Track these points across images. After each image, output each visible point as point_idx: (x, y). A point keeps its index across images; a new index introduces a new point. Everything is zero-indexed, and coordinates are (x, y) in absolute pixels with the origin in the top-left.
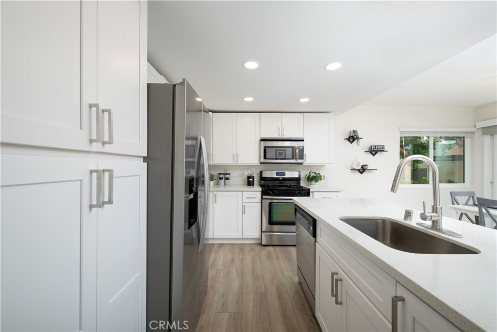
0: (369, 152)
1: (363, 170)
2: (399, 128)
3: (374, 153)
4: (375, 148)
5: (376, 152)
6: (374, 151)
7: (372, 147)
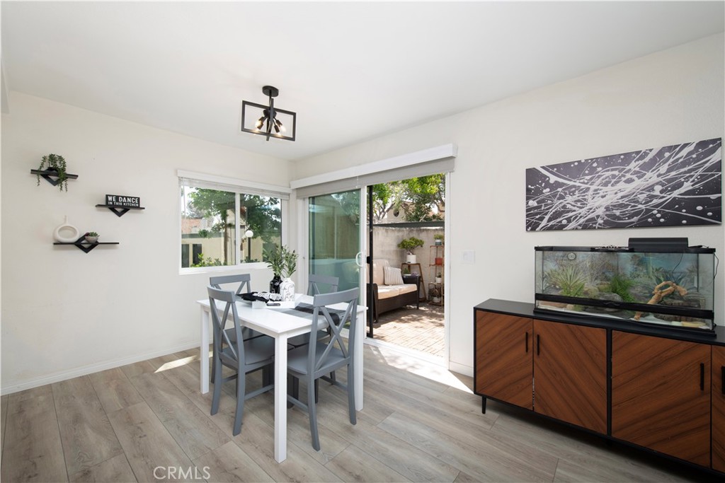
0: (106, 209)
1: (87, 244)
2: (176, 172)
3: (119, 210)
4: (117, 200)
5: (126, 209)
6: (119, 206)
7: (110, 198)
